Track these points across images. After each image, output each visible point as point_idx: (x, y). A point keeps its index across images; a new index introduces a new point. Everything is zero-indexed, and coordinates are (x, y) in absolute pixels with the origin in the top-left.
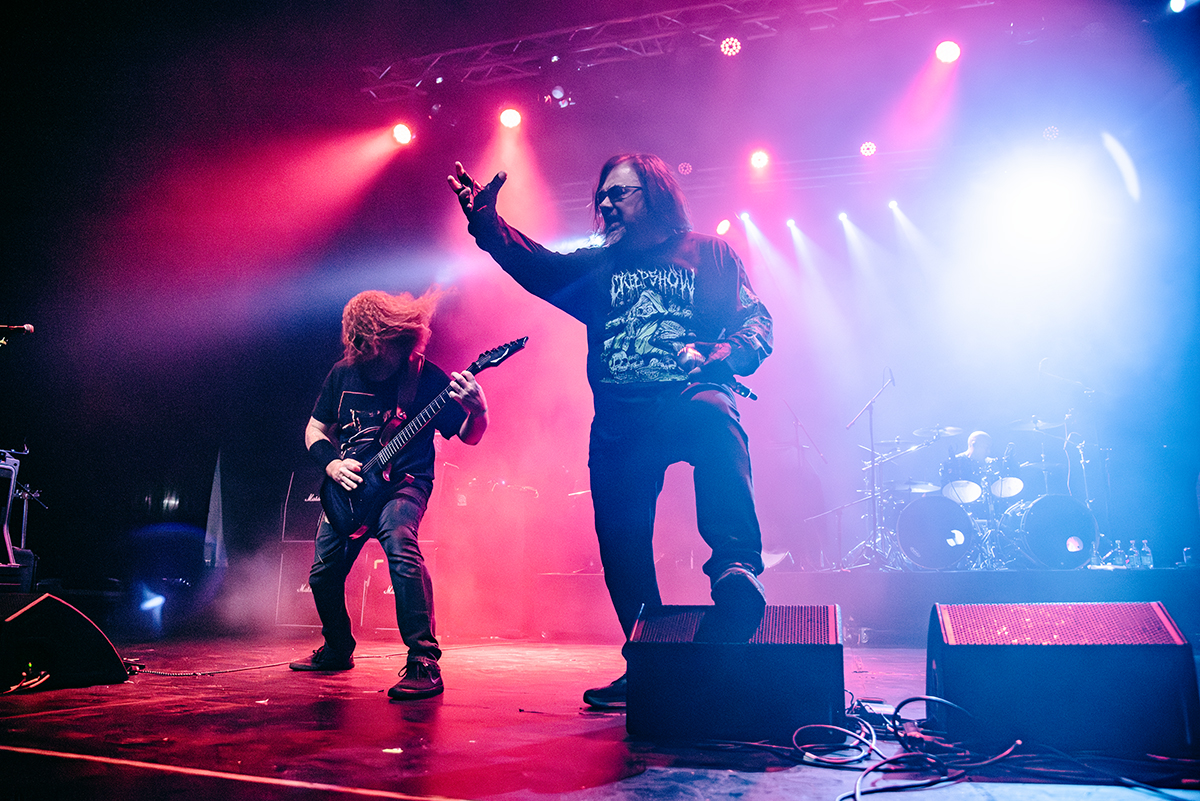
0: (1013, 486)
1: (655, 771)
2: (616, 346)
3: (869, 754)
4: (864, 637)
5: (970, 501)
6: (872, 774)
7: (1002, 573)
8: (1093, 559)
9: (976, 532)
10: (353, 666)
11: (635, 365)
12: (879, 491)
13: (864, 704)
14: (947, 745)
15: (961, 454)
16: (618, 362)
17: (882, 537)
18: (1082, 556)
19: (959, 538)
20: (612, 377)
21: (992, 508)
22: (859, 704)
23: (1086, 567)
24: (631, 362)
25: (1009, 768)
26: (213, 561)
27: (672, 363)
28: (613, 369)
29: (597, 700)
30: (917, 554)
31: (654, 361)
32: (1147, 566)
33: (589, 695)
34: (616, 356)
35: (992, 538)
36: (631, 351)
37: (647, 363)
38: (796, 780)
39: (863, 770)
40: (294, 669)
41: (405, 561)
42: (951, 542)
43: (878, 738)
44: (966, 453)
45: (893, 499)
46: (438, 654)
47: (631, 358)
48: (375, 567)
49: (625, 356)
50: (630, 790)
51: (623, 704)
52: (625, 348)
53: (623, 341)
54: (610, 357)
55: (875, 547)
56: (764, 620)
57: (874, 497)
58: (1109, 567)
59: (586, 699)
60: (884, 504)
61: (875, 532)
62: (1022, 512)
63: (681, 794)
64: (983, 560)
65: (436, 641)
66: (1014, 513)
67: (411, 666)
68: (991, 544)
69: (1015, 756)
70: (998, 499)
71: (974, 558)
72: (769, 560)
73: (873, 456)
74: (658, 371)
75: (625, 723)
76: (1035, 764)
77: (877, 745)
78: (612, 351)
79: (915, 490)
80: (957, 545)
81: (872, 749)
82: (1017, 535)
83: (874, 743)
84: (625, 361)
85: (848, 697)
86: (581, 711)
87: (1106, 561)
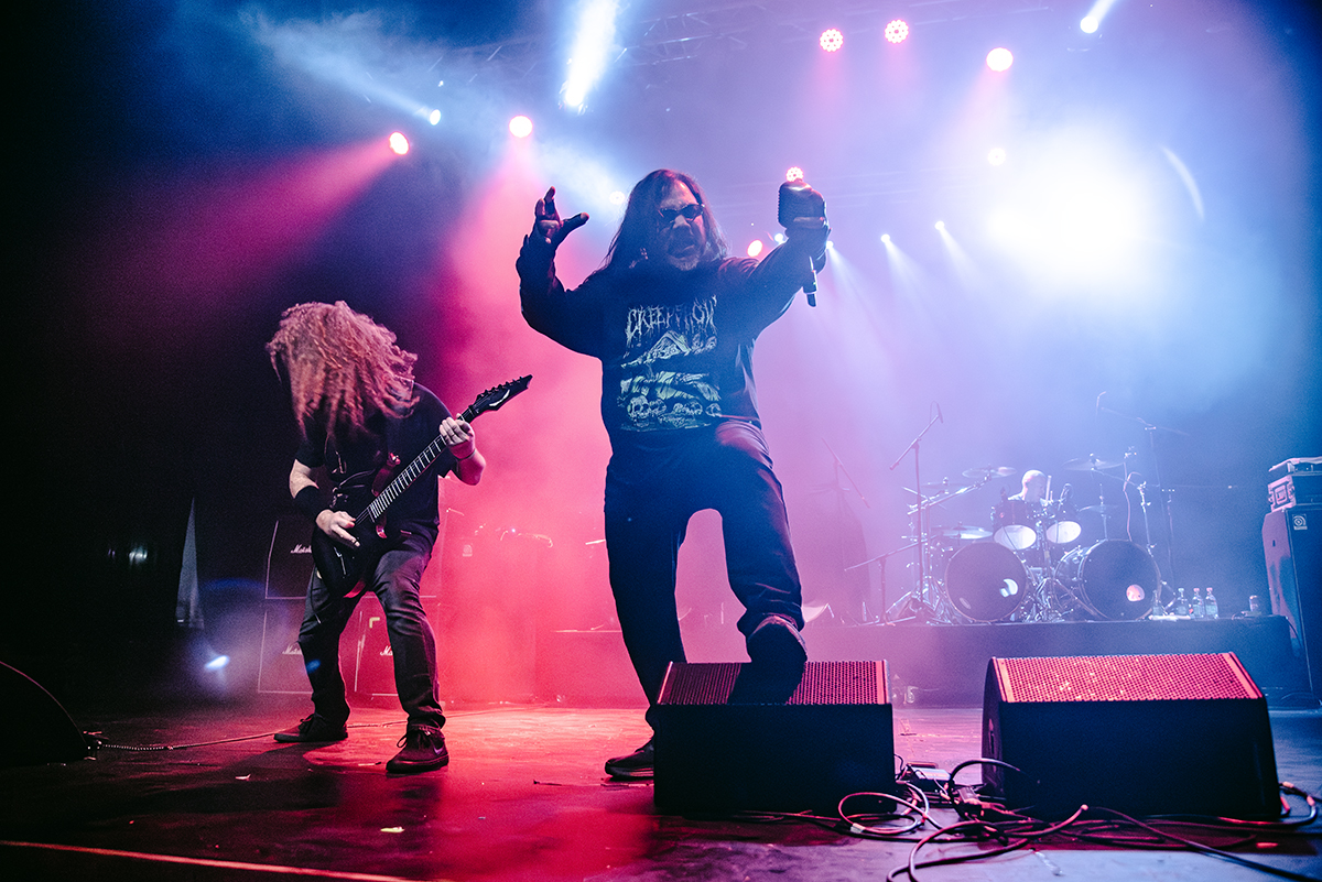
0: (1069, 531)
1: (688, 847)
2: (635, 390)
3: (923, 824)
4: (910, 696)
5: (1024, 547)
6: (926, 845)
7: (1058, 625)
8: (1155, 609)
9: (1030, 581)
10: (346, 736)
11: (657, 411)
12: (927, 537)
13: (914, 769)
14: (1007, 812)
15: (1015, 497)
16: (637, 408)
17: (930, 587)
18: (1144, 606)
19: (1013, 587)
20: (632, 424)
21: (1047, 555)
22: (910, 769)
23: (1147, 618)
24: (653, 408)
25: (1074, 836)
26: (186, 622)
27: (698, 407)
28: (633, 415)
29: (618, 769)
30: (968, 606)
31: (678, 407)
32: (1211, 616)
33: (611, 765)
34: (635, 401)
35: (1048, 587)
36: (652, 397)
37: (670, 409)
38: (844, 854)
39: (917, 841)
40: (279, 739)
41: (405, 616)
42: (1004, 593)
43: (931, 806)
44: (1020, 495)
45: (941, 546)
46: (442, 721)
47: (652, 403)
48: (371, 626)
49: (646, 402)
50: (661, 869)
51: (650, 773)
52: (645, 392)
53: (641, 384)
54: (628, 402)
55: (922, 599)
56: (806, 678)
57: (920, 544)
58: (1173, 617)
59: (608, 769)
60: (932, 552)
61: (921, 582)
62: (1080, 558)
63: (718, 871)
64: (1038, 610)
65: (439, 707)
66: (1070, 560)
67: (412, 735)
68: (1047, 594)
69: (1080, 823)
70: (1053, 544)
71: (1028, 609)
72: (809, 613)
73: (919, 500)
74: (682, 417)
75: (652, 795)
76: (1102, 830)
77: (930, 814)
78: (630, 395)
79: (965, 536)
80: (1010, 596)
81: (925, 819)
82: (1075, 584)
83: (926, 812)
84: (646, 407)
85: (897, 762)
86: (603, 782)
87: (1169, 611)
